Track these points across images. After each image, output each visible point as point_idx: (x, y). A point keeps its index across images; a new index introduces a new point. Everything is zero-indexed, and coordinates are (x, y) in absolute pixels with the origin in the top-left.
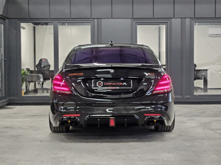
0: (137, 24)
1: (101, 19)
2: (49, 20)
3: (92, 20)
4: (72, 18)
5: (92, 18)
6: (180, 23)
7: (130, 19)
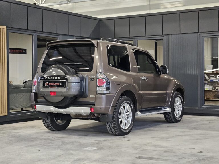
0: (203, 37)
1: (171, 34)
2: (129, 38)
3: (164, 36)
4: (147, 36)
5: (163, 34)
7: (197, 34)
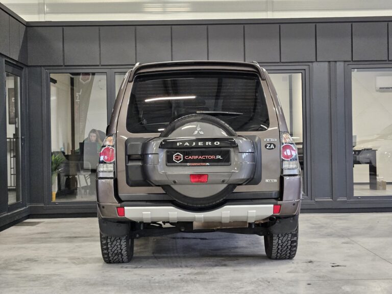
6: (327, 70)
